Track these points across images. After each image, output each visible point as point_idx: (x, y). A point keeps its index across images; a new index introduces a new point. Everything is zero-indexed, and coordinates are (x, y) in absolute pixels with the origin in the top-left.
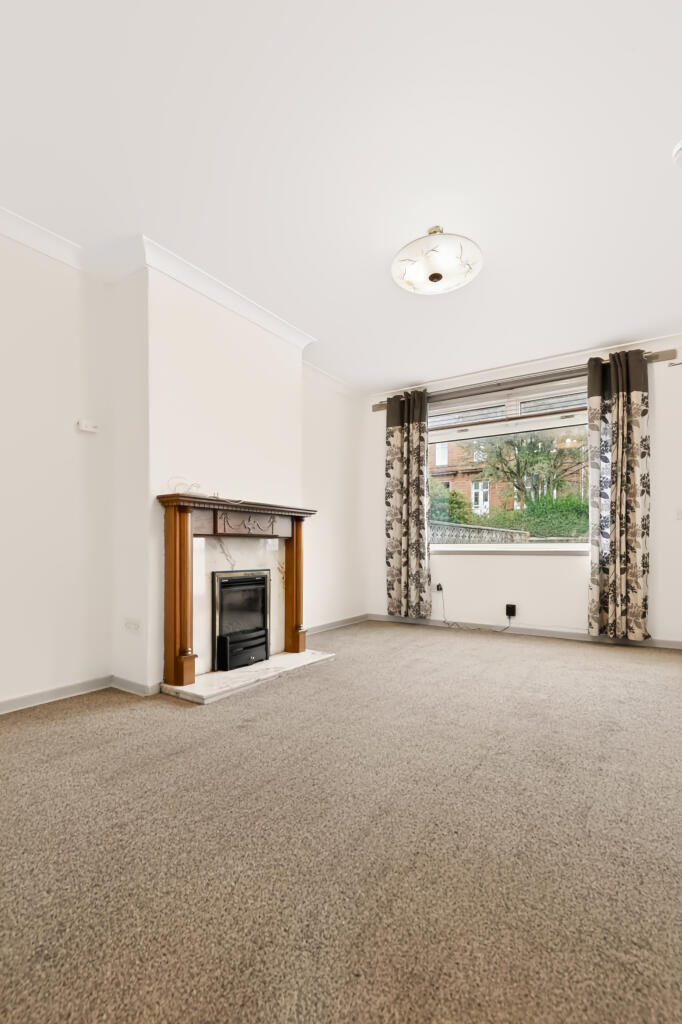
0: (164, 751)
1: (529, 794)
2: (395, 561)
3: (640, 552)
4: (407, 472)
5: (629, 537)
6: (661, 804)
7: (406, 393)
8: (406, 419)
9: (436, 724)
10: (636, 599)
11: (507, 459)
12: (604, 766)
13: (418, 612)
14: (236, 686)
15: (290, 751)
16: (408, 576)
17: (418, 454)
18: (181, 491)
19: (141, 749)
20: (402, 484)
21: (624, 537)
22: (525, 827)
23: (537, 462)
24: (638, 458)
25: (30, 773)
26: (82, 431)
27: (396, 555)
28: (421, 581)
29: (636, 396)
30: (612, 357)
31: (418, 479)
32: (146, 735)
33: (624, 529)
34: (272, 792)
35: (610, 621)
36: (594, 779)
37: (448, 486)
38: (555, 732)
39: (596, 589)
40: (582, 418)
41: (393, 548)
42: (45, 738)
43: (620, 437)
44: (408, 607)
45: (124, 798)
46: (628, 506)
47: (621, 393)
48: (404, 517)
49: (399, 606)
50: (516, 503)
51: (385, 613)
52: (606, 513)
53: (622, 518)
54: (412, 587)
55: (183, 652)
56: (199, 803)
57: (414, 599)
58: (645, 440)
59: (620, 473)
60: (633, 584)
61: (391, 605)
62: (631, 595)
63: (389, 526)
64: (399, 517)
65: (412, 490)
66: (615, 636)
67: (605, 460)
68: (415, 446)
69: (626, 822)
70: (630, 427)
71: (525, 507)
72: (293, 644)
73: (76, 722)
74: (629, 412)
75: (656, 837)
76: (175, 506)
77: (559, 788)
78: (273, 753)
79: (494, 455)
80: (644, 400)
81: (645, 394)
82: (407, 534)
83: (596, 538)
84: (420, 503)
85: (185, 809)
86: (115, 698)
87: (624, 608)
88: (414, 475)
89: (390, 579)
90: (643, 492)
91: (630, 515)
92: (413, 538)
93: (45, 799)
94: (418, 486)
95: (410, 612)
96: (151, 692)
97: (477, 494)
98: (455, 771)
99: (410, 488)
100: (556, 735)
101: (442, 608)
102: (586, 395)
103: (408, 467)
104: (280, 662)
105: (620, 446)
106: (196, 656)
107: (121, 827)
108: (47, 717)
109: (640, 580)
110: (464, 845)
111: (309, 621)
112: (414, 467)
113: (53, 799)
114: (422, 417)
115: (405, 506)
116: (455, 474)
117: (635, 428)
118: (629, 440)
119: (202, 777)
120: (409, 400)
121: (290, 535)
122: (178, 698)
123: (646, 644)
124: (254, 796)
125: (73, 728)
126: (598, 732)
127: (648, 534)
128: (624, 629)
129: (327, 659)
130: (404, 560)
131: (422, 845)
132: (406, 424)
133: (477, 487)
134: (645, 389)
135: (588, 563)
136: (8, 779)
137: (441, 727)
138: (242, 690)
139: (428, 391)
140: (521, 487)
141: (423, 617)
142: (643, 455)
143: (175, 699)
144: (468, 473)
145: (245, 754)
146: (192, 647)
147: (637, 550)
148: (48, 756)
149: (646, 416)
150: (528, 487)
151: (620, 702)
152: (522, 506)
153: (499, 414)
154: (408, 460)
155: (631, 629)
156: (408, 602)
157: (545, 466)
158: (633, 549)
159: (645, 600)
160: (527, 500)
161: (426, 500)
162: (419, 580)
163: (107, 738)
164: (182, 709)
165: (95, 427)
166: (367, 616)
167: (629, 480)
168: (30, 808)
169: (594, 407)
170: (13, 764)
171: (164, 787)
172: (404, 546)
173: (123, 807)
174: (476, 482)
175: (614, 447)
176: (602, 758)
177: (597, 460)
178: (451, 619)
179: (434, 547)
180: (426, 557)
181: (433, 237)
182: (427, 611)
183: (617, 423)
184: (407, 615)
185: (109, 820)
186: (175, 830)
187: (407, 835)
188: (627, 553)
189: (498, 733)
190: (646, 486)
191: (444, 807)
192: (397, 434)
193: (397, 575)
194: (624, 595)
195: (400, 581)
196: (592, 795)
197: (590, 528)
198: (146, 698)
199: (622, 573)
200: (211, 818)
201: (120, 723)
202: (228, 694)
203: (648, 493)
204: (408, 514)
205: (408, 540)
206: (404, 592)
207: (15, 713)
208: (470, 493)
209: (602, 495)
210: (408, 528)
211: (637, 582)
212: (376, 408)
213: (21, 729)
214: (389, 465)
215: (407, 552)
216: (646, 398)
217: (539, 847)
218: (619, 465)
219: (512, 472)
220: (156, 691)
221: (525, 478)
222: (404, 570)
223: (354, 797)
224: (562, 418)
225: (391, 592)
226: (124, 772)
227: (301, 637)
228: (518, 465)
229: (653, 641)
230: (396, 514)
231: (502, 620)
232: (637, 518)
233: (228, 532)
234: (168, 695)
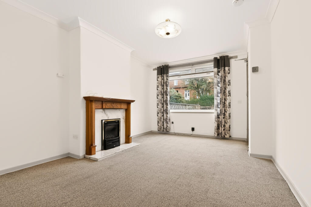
0: (83, 177)
1: (192, 186)
2: (160, 115)
3: (228, 113)
4: (163, 89)
5: (225, 108)
6: (229, 187)
7: (163, 66)
8: (163, 73)
9: (168, 165)
10: (227, 126)
11: (194, 84)
12: (214, 176)
13: (166, 130)
14: (108, 155)
15: (123, 176)
16: (163, 119)
17: (166, 83)
18: (91, 95)
19: (76, 177)
20: (161, 92)
21: (224, 108)
22: (190, 197)
23: (203, 85)
24: (227, 86)
25: (37, 186)
26: (59, 77)
27: (160, 113)
28: (167, 121)
29: (227, 68)
30: (221, 57)
31: (166, 91)
32: (78, 172)
33: (224, 106)
34: (116, 189)
35: (220, 132)
36: (211, 180)
37: (177, 91)
38: (202, 166)
39: (216, 123)
40: (212, 74)
41: (159, 111)
42: (44, 174)
43: (223, 80)
44: (164, 128)
45: (68, 194)
46: (225, 99)
47: (222, 68)
48: (162, 102)
49: (161, 128)
50: (197, 97)
51: (157, 130)
52: (219, 101)
53: (223, 103)
54: (165, 122)
55: (92, 145)
56: (92, 194)
57: (165, 126)
58: (229, 81)
59: (222, 90)
60: (226, 122)
61: (158, 128)
62: (226, 124)
63: (158, 104)
64: (161, 102)
65: (165, 94)
66: (222, 136)
67: (219, 86)
68: (165, 81)
69: (218, 194)
70: (225, 77)
71: (200, 98)
72: (128, 141)
73: (56, 168)
74: (225, 73)
75: (226, 198)
76: (89, 100)
77: (201, 184)
78: (117, 177)
79: (191, 83)
80: (229, 69)
81: (229, 68)
82: (163, 107)
83: (216, 108)
84: (167, 98)
85: (87, 196)
86: (69, 160)
87: (224, 128)
88: (165, 90)
89: (158, 120)
90: (229, 96)
91: (225, 102)
92: (165, 108)
93: (41, 195)
94: (166, 93)
95: (164, 130)
96: (81, 158)
97: (186, 94)
98: (172, 180)
99: (164, 93)
100: (202, 167)
101: (174, 128)
102: (213, 68)
103: (163, 87)
104: (123, 147)
105: (223, 83)
106: (96, 146)
107: (65, 203)
108: (46, 167)
109: (228, 121)
110: (171, 203)
111: (133, 134)
112: (165, 87)
113: (44, 195)
114: (167, 73)
115: (162, 99)
116: (180, 88)
117: (226, 77)
118: (225, 81)
119: (94, 185)
120: (163, 68)
121: (126, 108)
122: (90, 159)
123: (230, 138)
124: (110, 191)
125: (54, 171)
126: (214, 166)
127: (230, 107)
128: (224, 134)
129: (138, 145)
130: (162, 115)
131: (159, 204)
132: (163, 75)
133: (186, 92)
134: (229, 67)
135: (214, 116)
136: (30, 189)
137: (169, 166)
138: (110, 156)
139: (169, 65)
140: (198, 92)
141: (168, 131)
142: (229, 85)
143: (89, 160)
144: (184, 88)
145: (109, 177)
146: (95, 143)
147: (227, 112)
148: (45, 180)
149: (229, 74)
150: (201, 92)
151: (221, 156)
152: (199, 98)
153: (189, 72)
154: (163, 85)
155: (226, 134)
156: (163, 127)
157: (205, 86)
158: (226, 112)
159: (230, 126)
160: (200, 96)
161: (168, 97)
162: (166, 120)
163: (65, 173)
164: (91, 163)
165: (63, 75)
166: (151, 131)
167: (225, 92)
168: (36, 199)
169: (215, 71)
170: (32, 184)
171: (81, 189)
172: (162, 111)
173: (67, 196)
174: (186, 90)
175: (221, 83)
176: (214, 174)
177: (216, 86)
178: (176, 132)
179: (171, 111)
180: (169, 114)
181: (167, 22)
182: (169, 129)
183: (222, 76)
184: (163, 131)
185: (62, 201)
186: (83, 204)
187: (155, 201)
188: (225, 113)
189: (186, 167)
190: (230, 94)
191: (167, 191)
192: (160, 78)
193: (160, 119)
194: (224, 124)
195: (161, 121)
196: (210, 186)
197: (215, 106)
198: (80, 160)
199: (223, 118)
200: (95, 199)
201: (70, 168)
202: (106, 158)
203: (230, 96)
204: (163, 101)
205: (163, 109)
206: (162, 124)
207: (35, 166)
208: (184, 94)
209: (218, 96)
210: (163, 105)
211: (227, 121)
212: (154, 70)
213: (36, 171)
214: (158, 87)
215: (163, 112)
216: (230, 69)
217: (193, 203)
218: (222, 88)
219: (196, 88)
220: (83, 157)
221: (200, 89)
222: (162, 117)
223: (141, 189)
224: (207, 74)
225: (159, 124)
226: (69, 185)
227: (130, 139)
228: (198, 85)
229: (232, 138)
230: (160, 101)
231: (190, 132)
232: (227, 103)
233: (106, 108)
234: (87, 158)
